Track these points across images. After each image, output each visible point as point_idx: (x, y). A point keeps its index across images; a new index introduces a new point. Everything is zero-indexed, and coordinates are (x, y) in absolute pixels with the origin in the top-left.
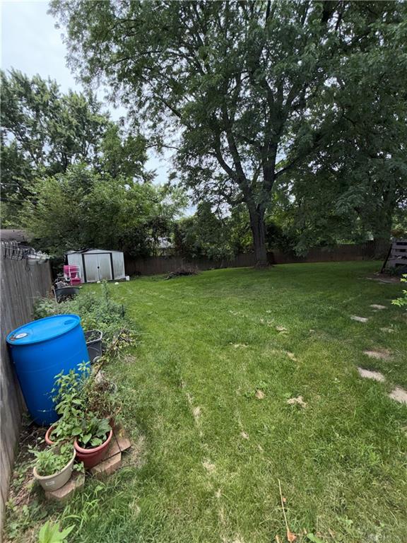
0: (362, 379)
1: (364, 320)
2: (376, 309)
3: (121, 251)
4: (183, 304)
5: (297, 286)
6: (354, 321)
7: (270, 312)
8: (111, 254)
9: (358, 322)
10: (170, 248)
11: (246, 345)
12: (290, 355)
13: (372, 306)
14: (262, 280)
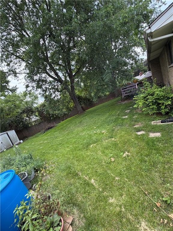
0: (139, 135)
1: (127, 117)
2: (128, 112)
3: (12, 130)
4: (58, 141)
5: (99, 115)
6: (124, 118)
7: (95, 128)
8: (7, 133)
9: (126, 118)
10: (38, 120)
11: (95, 144)
12: (113, 139)
13: (126, 111)
14: (85, 118)
